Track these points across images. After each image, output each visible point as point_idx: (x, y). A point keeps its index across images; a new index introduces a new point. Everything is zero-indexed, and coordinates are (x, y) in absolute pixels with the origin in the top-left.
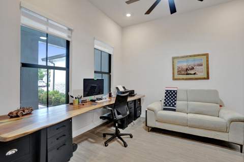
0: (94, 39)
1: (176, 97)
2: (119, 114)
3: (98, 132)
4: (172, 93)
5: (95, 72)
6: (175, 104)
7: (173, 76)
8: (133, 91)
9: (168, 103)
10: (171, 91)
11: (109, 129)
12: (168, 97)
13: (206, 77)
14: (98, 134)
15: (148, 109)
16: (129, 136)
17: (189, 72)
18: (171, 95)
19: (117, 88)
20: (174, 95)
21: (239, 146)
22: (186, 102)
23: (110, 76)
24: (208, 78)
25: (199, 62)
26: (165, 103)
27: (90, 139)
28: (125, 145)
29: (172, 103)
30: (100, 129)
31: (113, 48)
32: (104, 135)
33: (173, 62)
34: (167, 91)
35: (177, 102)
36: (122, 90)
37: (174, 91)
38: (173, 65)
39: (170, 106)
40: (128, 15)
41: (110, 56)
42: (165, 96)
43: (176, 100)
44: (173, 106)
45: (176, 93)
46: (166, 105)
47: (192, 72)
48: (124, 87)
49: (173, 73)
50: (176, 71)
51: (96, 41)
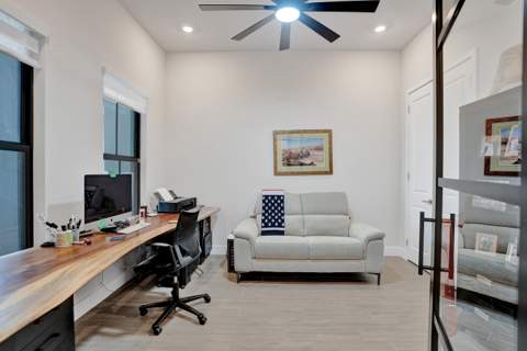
0: (103, 71)
1: (282, 208)
2: (184, 253)
3: (123, 307)
4: (276, 202)
5: (106, 157)
6: (283, 221)
7: (275, 168)
8: (195, 199)
9: (270, 221)
10: (273, 197)
11: (148, 294)
12: (270, 208)
13: (328, 169)
14: (123, 311)
15: (236, 237)
16: (203, 299)
17: (302, 161)
18: (273, 205)
19: (157, 194)
20: (279, 205)
21: (376, 277)
22: (300, 217)
23: (139, 164)
24: (331, 172)
25: (317, 144)
26: (263, 221)
27: (105, 330)
28: (202, 321)
29: (276, 220)
30: (124, 299)
31: (147, 99)
32: (144, 310)
33: (275, 140)
34: (266, 197)
35: (286, 217)
36: (168, 198)
37: (279, 197)
38: (275, 146)
39: (273, 225)
40: (188, 29)
41: (137, 116)
42: (264, 208)
43: (283, 215)
44: (280, 225)
45: (282, 201)
46: (266, 226)
47: (307, 161)
48: (171, 192)
49: (275, 162)
50: (280, 158)
51: (106, 79)
